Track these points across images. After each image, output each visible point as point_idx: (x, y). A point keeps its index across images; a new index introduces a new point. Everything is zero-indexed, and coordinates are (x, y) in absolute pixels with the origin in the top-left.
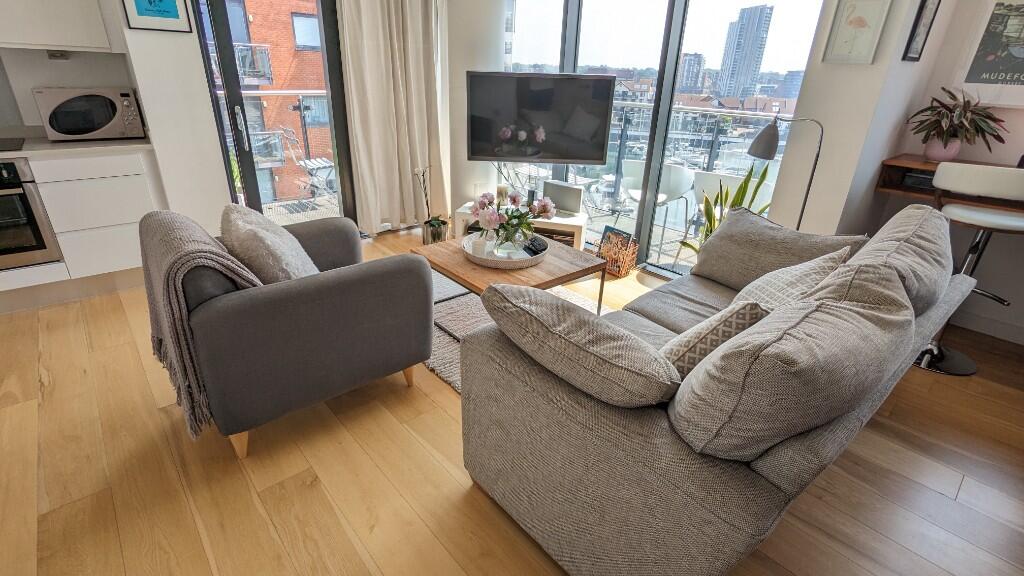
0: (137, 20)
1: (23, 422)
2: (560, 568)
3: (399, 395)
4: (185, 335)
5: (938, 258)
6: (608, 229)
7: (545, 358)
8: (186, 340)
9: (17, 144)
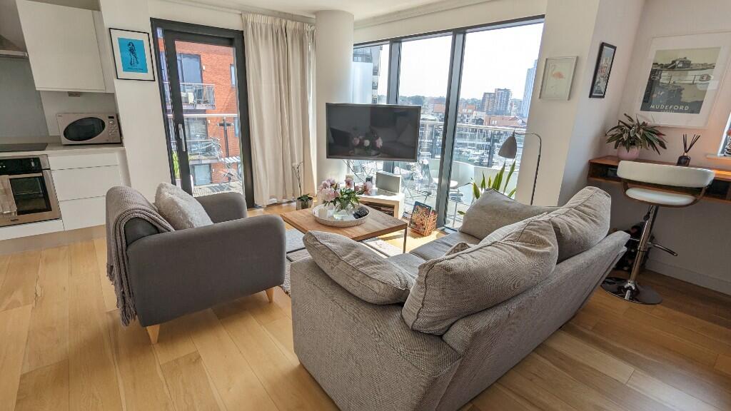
0: (122, 74)
1: (20, 319)
2: (336, 406)
3: (264, 307)
4: (124, 260)
5: (595, 219)
6: (417, 203)
7: (334, 275)
8: (124, 263)
9: (42, 147)
